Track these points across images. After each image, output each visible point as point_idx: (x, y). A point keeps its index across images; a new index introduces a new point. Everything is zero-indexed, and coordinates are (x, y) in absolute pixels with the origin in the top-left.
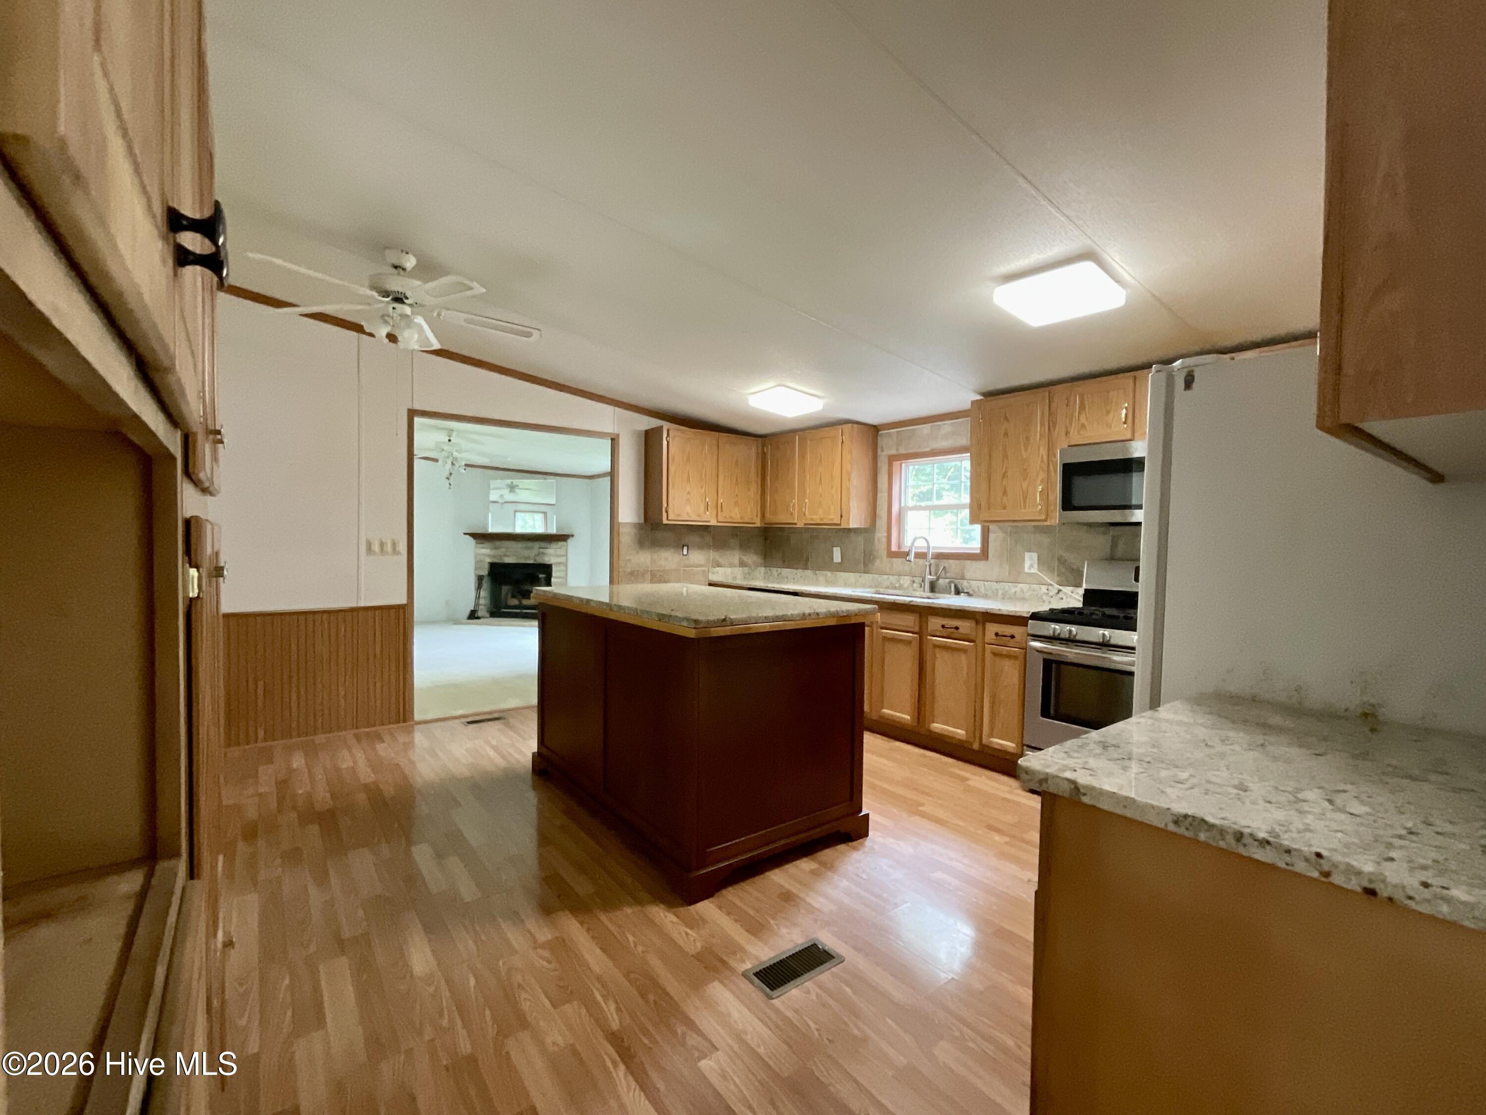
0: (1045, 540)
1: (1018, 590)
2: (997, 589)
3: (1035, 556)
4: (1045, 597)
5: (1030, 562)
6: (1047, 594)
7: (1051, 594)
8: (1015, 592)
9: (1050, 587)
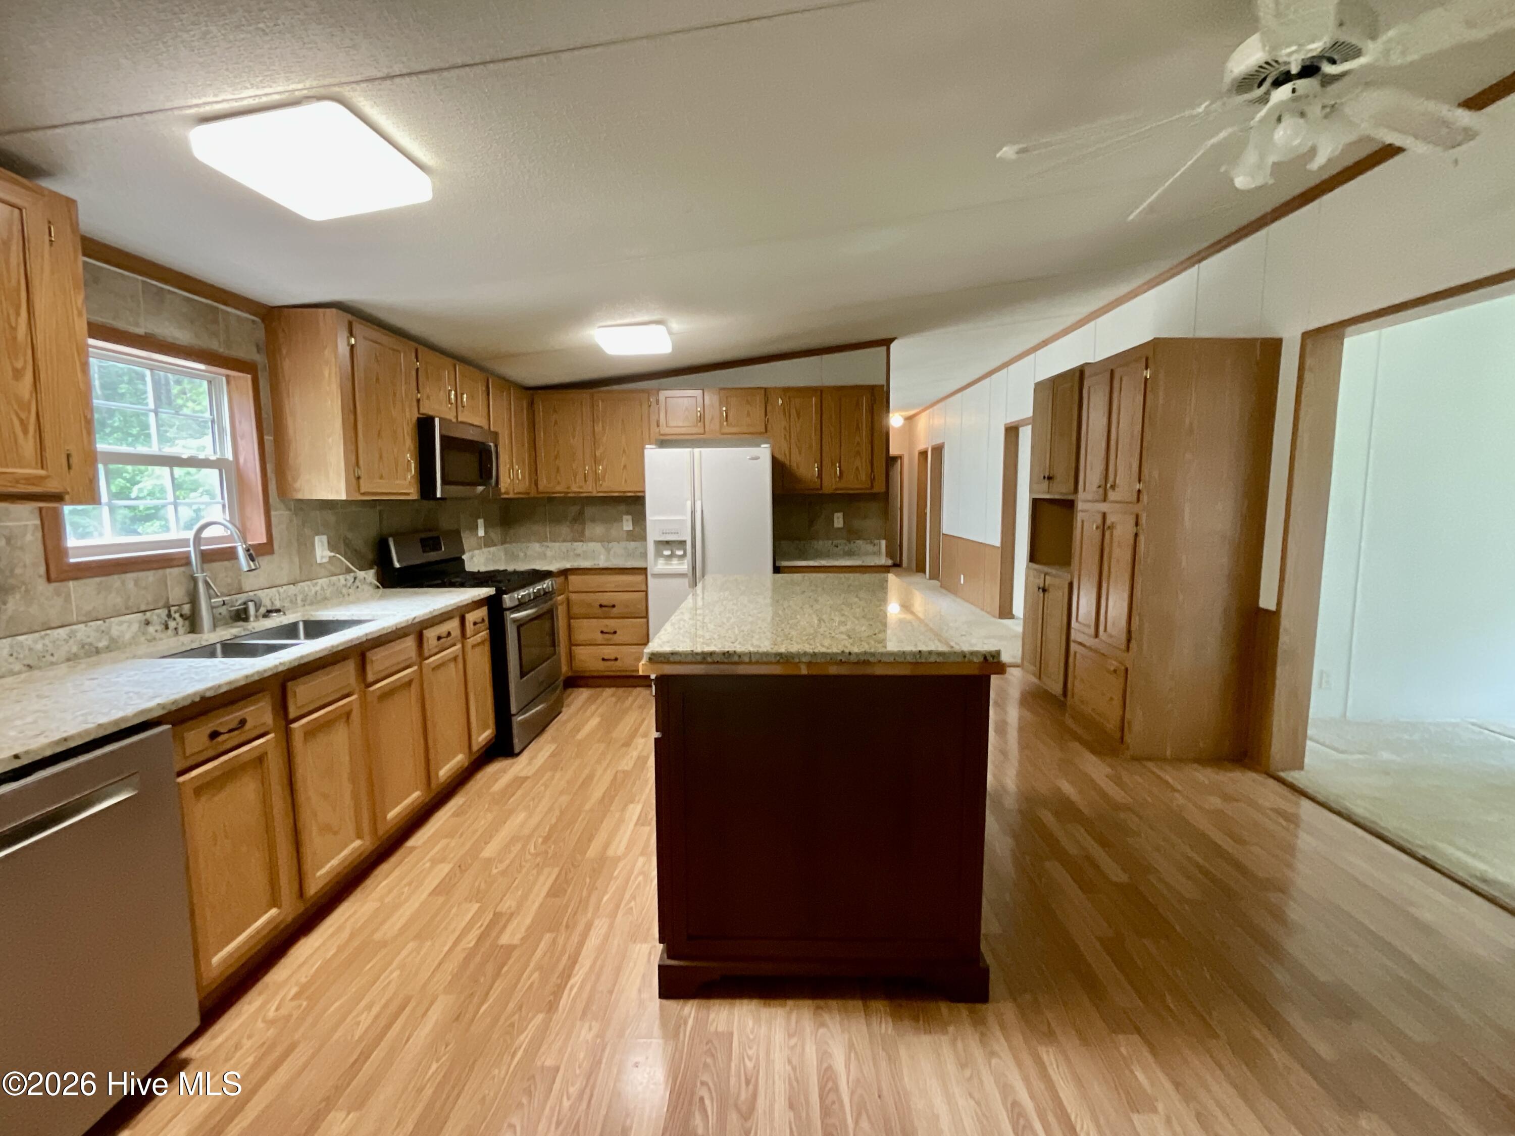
0: (330, 517)
1: (318, 588)
2: (295, 595)
3: (324, 538)
4: (344, 591)
5: (322, 551)
6: (345, 586)
7: (349, 585)
8: (316, 593)
9: (348, 577)
